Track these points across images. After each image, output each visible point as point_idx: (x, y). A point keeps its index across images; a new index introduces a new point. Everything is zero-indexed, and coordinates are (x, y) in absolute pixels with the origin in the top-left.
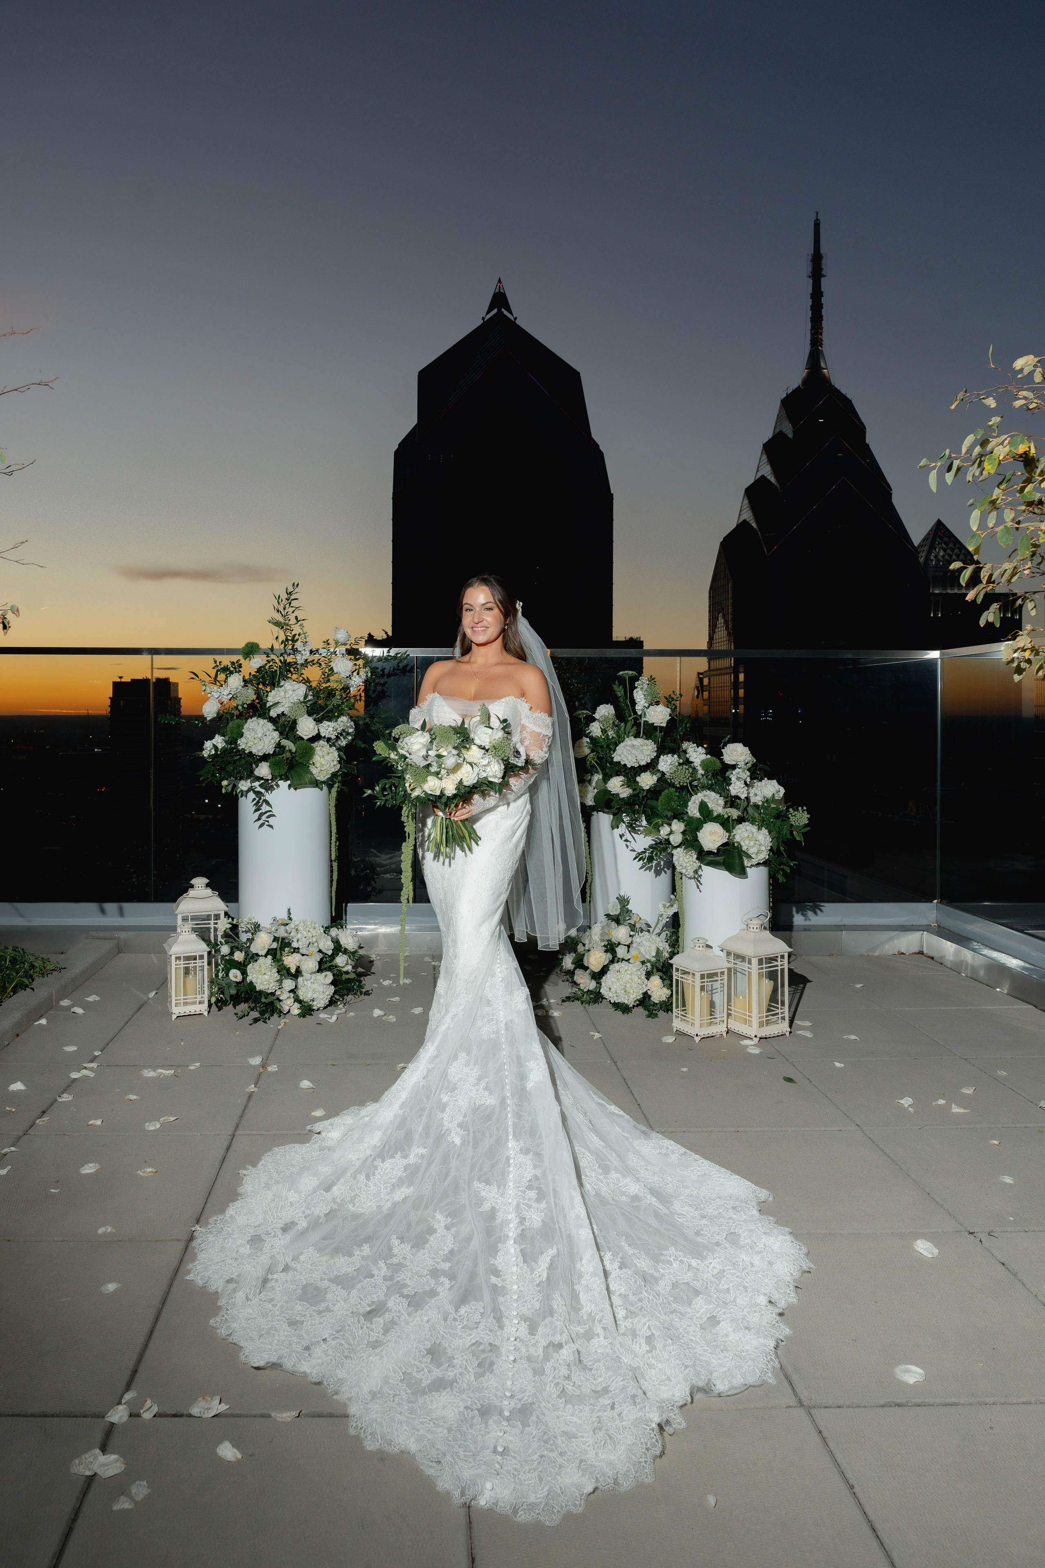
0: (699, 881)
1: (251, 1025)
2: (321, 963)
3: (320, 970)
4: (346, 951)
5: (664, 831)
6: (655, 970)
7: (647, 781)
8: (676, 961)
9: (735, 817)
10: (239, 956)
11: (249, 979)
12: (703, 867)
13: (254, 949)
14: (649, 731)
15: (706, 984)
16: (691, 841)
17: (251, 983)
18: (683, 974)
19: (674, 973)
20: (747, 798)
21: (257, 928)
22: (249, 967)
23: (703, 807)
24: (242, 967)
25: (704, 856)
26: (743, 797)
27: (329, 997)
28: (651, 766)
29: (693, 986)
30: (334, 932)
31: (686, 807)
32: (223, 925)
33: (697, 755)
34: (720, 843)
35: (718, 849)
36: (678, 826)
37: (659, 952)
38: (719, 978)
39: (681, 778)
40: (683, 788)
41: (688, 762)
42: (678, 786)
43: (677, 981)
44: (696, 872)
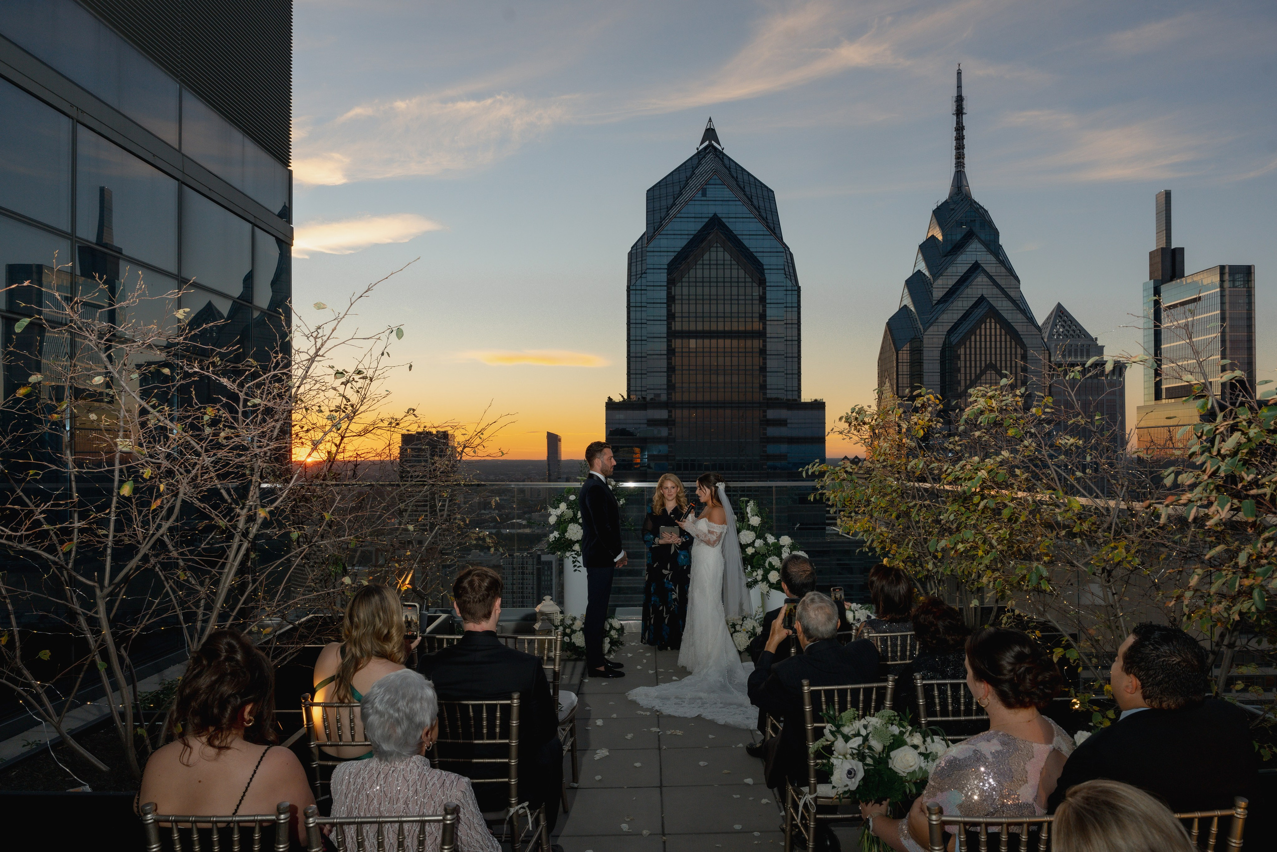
0: (770, 597)
4: (615, 629)
5: (755, 574)
7: (750, 551)
10: (568, 631)
11: (572, 641)
12: (771, 590)
13: (574, 627)
14: (752, 528)
16: (765, 578)
21: (574, 619)
22: (572, 635)
23: (770, 563)
24: (569, 636)
25: (771, 586)
28: (752, 544)
31: (764, 563)
32: (560, 617)
33: (771, 539)
36: (760, 572)
37: (754, 628)
39: (764, 551)
40: (763, 555)
41: (766, 544)
44: (768, 593)
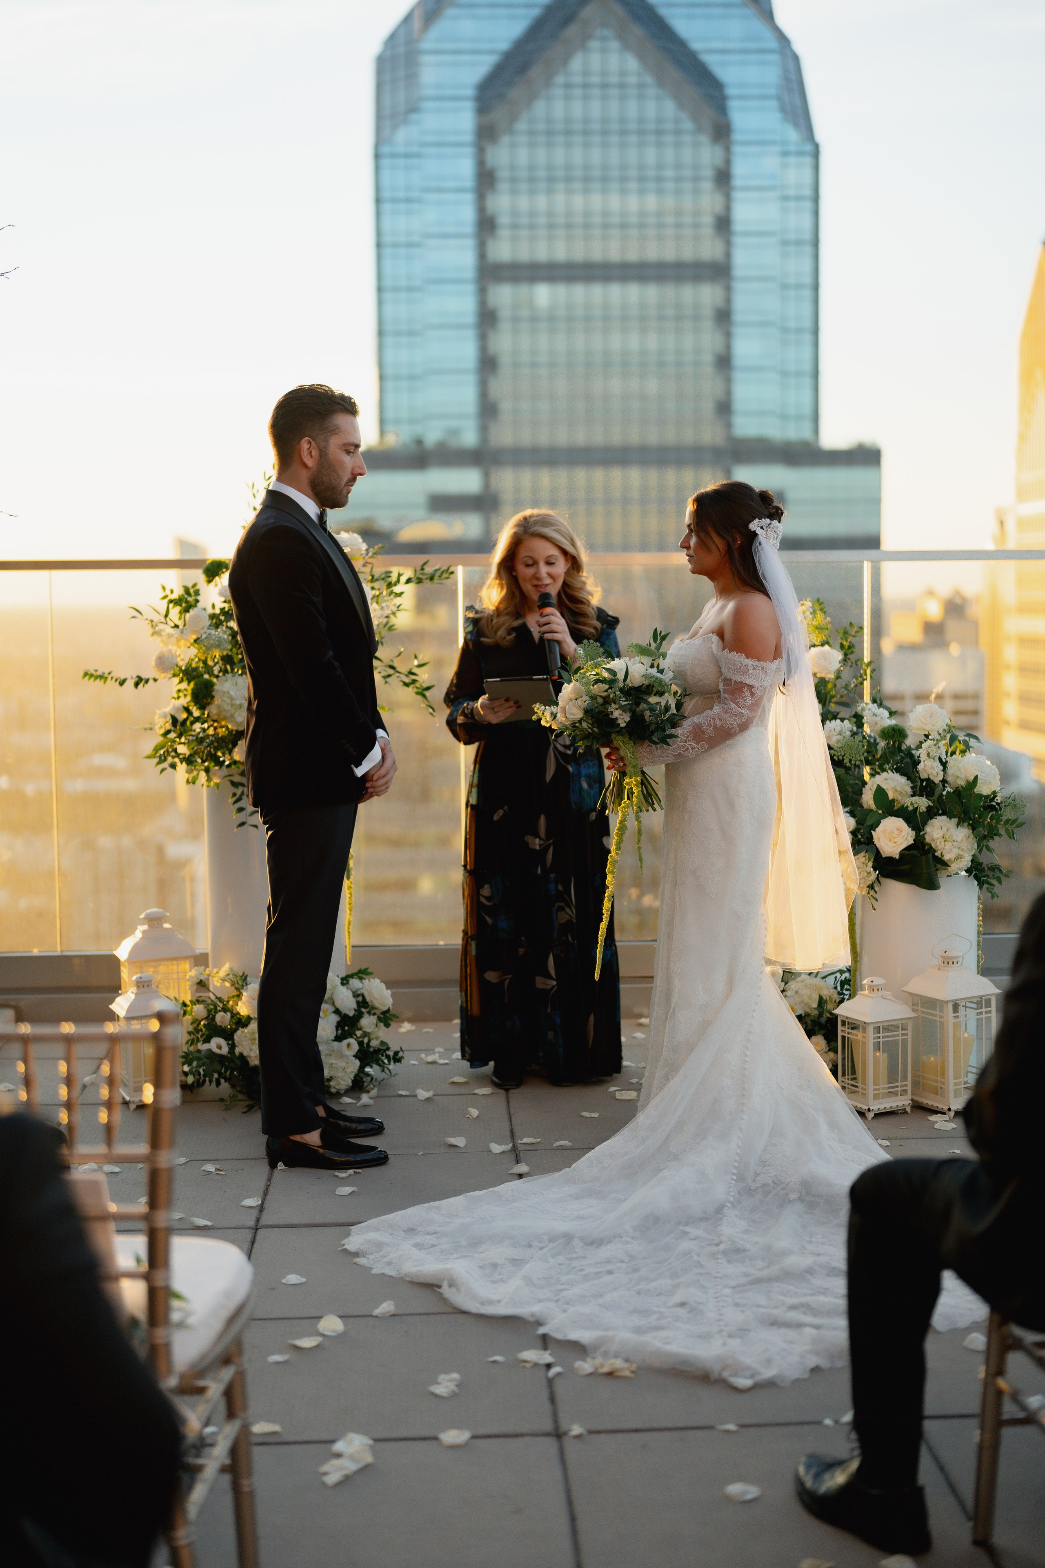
0: (877, 900)
1: (245, 1113)
2: (339, 1025)
3: (338, 1039)
6: (816, 1028)
8: (844, 1011)
9: (923, 809)
10: (223, 1019)
11: (237, 1051)
12: (882, 879)
13: (242, 1009)
15: (881, 1040)
16: (863, 843)
17: (241, 1055)
18: (852, 1029)
19: (840, 1028)
20: (944, 781)
22: (237, 1036)
23: (880, 793)
24: (228, 1035)
25: (882, 865)
26: (937, 779)
27: (352, 1076)
29: (864, 1043)
30: (355, 983)
31: (861, 793)
33: (874, 718)
34: (904, 846)
35: (902, 854)
37: (821, 1002)
38: (900, 1032)
40: (855, 768)
41: (861, 729)
42: (848, 765)
43: (843, 1038)
44: (871, 887)
